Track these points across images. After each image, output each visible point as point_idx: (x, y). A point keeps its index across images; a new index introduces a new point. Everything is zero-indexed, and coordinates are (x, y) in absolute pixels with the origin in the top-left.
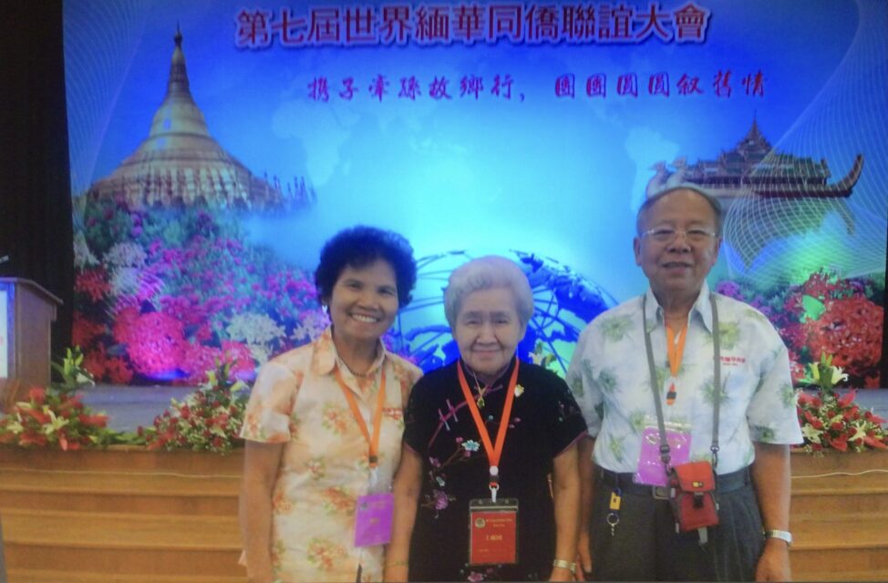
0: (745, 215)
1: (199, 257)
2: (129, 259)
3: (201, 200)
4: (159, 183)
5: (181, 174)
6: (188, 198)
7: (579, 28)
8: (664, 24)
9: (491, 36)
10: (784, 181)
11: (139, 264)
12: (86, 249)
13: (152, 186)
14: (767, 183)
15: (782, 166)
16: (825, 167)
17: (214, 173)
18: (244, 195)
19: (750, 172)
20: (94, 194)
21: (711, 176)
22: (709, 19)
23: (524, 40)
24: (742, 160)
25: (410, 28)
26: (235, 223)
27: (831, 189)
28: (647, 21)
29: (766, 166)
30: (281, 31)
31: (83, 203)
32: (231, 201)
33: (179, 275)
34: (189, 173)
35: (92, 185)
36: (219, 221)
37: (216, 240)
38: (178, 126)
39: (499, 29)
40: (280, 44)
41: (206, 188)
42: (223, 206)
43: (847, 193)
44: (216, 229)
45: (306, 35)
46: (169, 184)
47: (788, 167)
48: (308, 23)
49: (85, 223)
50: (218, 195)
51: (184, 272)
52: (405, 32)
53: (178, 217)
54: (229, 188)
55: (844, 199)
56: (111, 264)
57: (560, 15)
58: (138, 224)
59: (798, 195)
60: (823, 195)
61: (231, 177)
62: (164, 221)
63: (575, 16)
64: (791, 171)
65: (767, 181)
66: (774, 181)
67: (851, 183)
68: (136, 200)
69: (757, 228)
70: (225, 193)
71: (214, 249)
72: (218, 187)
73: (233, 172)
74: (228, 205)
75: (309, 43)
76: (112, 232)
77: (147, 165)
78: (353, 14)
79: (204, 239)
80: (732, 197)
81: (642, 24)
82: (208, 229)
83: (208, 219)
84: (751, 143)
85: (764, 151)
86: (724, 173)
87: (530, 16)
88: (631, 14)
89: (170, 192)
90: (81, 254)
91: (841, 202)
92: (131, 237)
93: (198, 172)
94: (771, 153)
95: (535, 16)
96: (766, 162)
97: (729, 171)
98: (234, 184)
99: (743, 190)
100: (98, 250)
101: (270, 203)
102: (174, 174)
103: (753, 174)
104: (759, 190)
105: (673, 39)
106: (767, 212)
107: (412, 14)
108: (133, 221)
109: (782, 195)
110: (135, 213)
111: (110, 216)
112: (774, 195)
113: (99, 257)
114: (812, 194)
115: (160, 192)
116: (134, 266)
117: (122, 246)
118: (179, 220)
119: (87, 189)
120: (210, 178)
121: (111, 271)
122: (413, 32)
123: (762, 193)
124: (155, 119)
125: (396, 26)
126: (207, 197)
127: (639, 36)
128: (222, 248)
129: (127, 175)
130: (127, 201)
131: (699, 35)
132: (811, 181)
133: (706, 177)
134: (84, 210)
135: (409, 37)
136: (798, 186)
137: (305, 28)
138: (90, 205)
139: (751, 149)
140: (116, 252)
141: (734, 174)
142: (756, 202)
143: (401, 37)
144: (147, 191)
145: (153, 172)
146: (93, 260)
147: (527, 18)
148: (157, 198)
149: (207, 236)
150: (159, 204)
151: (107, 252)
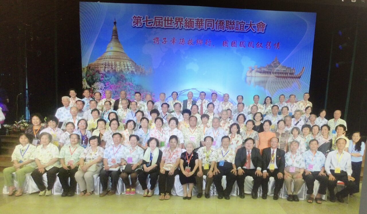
0: (272, 82)
1: (120, 87)
2: (100, 87)
3: (121, 71)
4: (109, 65)
5: (116, 63)
6: (117, 70)
7: (230, 27)
8: (253, 27)
9: (206, 28)
10: (283, 73)
11: (102, 88)
12: (86, 84)
13: (107, 66)
14: (279, 74)
16: (294, 70)
18: (134, 70)
19: (274, 70)
20: (89, 67)
21: (264, 71)
22: (266, 26)
23: (215, 30)
24: (272, 67)
25: (183, 24)
26: (131, 78)
27: (295, 76)
28: (249, 26)
29: (279, 69)
30: (145, 22)
31: (86, 70)
32: (130, 71)
34: (118, 63)
35: (88, 65)
36: (127, 77)
37: (125, 83)
38: (115, 49)
39: (208, 26)
40: (145, 27)
41: (123, 67)
43: (299, 77)
44: (125, 79)
46: (112, 66)
47: (284, 69)
48: (154, 21)
49: (86, 76)
50: (126, 70)
51: (116, 91)
54: (129, 68)
55: (298, 79)
56: (94, 88)
57: (225, 23)
58: (102, 77)
59: (286, 77)
60: (292, 78)
61: (130, 65)
62: (110, 77)
63: (229, 23)
64: (285, 71)
65: (278, 73)
66: (280, 73)
67: (301, 75)
68: (102, 70)
69: (275, 86)
71: (125, 85)
72: (126, 67)
73: (131, 63)
74: (129, 73)
76: (94, 79)
77: (105, 60)
78: (167, 19)
79: (122, 82)
80: (269, 77)
82: (123, 79)
83: (123, 77)
84: (275, 62)
85: (278, 65)
86: (267, 70)
87: (216, 23)
89: (112, 68)
92: (100, 81)
93: (121, 63)
94: (280, 65)
95: (218, 23)
96: (279, 68)
97: (268, 70)
98: (131, 67)
99: (272, 75)
100: (90, 84)
101: (141, 73)
103: (275, 71)
104: (276, 75)
105: (256, 32)
106: (278, 82)
107: (183, 20)
108: (101, 76)
109: (282, 77)
110: (102, 74)
111: (94, 74)
112: (280, 77)
114: (290, 77)
115: (109, 68)
117: (98, 83)
118: (115, 77)
120: (124, 65)
123: (277, 76)
124: (108, 46)
125: (179, 23)
126: (123, 70)
127: (246, 30)
128: (127, 85)
129: (99, 63)
130: (99, 70)
131: (263, 31)
132: (290, 74)
133: (262, 71)
134: (86, 72)
135: (182, 26)
136: (287, 75)
138: (88, 71)
139: (275, 64)
140: (95, 85)
141: (270, 71)
142: (275, 79)
143: (180, 27)
144: (105, 68)
145: (107, 62)
146: (88, 86)
147: (216, 24)
148: (108, 70)
149: (123, 81)
150: (109, 71)
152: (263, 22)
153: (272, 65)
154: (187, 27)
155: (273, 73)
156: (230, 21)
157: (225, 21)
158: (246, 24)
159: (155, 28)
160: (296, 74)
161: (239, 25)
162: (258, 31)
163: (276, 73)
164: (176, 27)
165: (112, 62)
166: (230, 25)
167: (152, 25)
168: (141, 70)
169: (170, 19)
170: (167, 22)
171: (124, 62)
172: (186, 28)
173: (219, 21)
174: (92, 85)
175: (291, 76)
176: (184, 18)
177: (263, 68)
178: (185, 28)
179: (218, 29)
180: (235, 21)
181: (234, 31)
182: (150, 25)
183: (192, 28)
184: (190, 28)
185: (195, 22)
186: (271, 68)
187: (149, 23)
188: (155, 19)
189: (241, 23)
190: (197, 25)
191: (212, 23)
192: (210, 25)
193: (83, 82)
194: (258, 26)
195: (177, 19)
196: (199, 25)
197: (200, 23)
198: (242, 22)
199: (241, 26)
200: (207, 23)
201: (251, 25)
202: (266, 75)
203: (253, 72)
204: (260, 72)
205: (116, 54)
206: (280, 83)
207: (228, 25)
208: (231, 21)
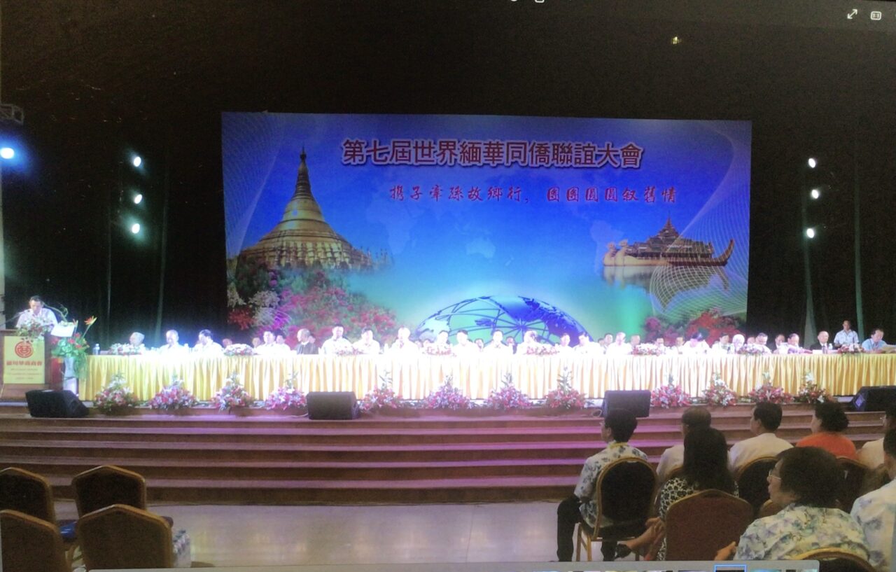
0: (663, 276)
1: (316, 301)
2: (267, 302)
3: (318, 263)
4: (288, 251)
5: (304, 246)
6: (309, 261)
7: (562, 158)
8: (614, 155)
9: (507, 162)
10: (686, 255)
11: (274, 304)
12: (236, 295)
13: (284, 253)
14: (676, 257)
15: (686, 246)
16: (711, 247)
17: (327, 245)
18: (347, 260)
19: (666, 250)
20: (242, 258)
21: (643, 252)
22: (642, 153)
23: (528, 165)
24: (661, 242)
25: (456, 155)
26: (341, 279)
27: (714, 261)
28: (605, 154)
29: (676, 246)
30: (372, 153)
31: (235, 263)
32: (338, 264)
33: (302, 312)
34: (309, 245)
35: (241, 251)
36: (330, 277)
37: (327, 289)
38: (302, 214)
39: (513, 157)
40: (371, 162)
41: (321, 255)
42: (333, 267)
43: (724, 264)
44: (328, 282)
45: (389, 157)
46: (296, 253)
47: (689, 247)
48: (390, 149)
49: (236, 277)
50: (329, 260)
51: (305, 310)
52: (453, 157)
53: (301, 274)
54: (337, 255)
55: (722, 267)
56: (254, 305)
57: (551, 150)
58: (274, 278)
59: (695, 264)
60: (709, 264)
61: (339, 249)
62: (292, 278)
63: (560, 150)
64: (690, 249)
65: (676, 255)
66: (680, 255)
67: (727, 257)
68: (272, 263)
69: (670, 284)
70: (334, 259)
71: (326, 295)
72: (329, 255)
73: (340, 245)
74: (336, 266)
75: (390, 163)
76: (255, 283)
77: (280, 239)
78: (420, 145)
79: (319, 288)
80: (655, 265)
81: (601, 155)
82: (322, 282)
83: (322, 276)
84: (667, 232)
85: (674, 237)
86: (650, 250)
87: (531, 150)
88: (594, 150)
89: (297, 258)
90: (233, 298)
91: (720, 269)
92: (269, 288)
93: (316, 245)
94: (678, 238)
95: (535, 149)
96: (676, 244)
97: (653, 248)
98: (340, 253)
99: (662, 261)
100: (246, 294)
101: (364, 266)
102: (299, 245)
103: (668, 251)
104: (672, 261)
105: (620, 166)
106: (676, 274)
107: (458, 146)
108: (270, 276)
109: (684, 264)
110: (272, 271)
111: (254, 273)
112: (680, 264)
113: (246, 301)
114: (703, 264)
115: (290, 257)
116: (271, 306)
117: (263, 293)
118: (303, 276)
119: (238, 254)
120: (324, 248)
121: (254, 310)
122: (458, 158)
123: (673, 263)
124: (286, 209)
125: (447, 153)
126: (322, 261)
127: (599, 163)
128: (332, 294)
129: (266, 246)
130: (266, 263)
131: (636, 164)
132: (703, 256)
133: (639, 252)
134: (235, 268)
135: (456, 160)
136: (695, 259)
137: (388, 153)
138: (240, 265)
139: (666, 236)
140: (258, 297)
141: (656, 251)
142: (669, 268)
143: (451, 162)
144: (280, 257)
145: (285, 244)
146: (241, 302)
147: (529, 151)
148: (287, 262)
149: (321, 286)
150: (288, 265)
151: (252, 297)
152: (635, 145)
153: (661, 238)
154: (467, 162)
155: (664, 256)
156: (561, 145)
157: (550, 145)
158: (597, 149)
159: (393, 164)
160: (716, 256)
161: (583, 154)
162: (624, 164)
163: (670, 255)
164: (441, 161)
165: (295, 244)
166: (563, 154)
167: (386, 158)
168: (362, 259)
169: (426, 144)
170: (420, 151)
171: (323, 244)
172: (464, 162)
173: (536, 145)
174: (250, 298)
175: (704, 261)
176: (459, 142)
177: (641, 246)
178: (462, 163)
179: (536, 163)
180: (573, 145)
181: (571, 166)
182: (383, 158)
183: (477, 163)
184: (472, 163)
185: (483, 148)
186: (658, 245)
187: (380, 154)
188: (394, 147)
189: (586, 149)
190: (489, 156)
191: (522, 150)
192: (517, 154)
193: (228, 291)
194: (625, 154)
195: (443, 144)
196: (493, 157)
197: (494, 152)
198: (589, 147)
199: (586, 155)
200: (511, 150)
201: (608, 151)
202: (649, 261)
203: (619, 255)
204: (635, 255)
205: (306, 225)
206: (681, 278)
207: (557, 154)
208: (563, 144)
